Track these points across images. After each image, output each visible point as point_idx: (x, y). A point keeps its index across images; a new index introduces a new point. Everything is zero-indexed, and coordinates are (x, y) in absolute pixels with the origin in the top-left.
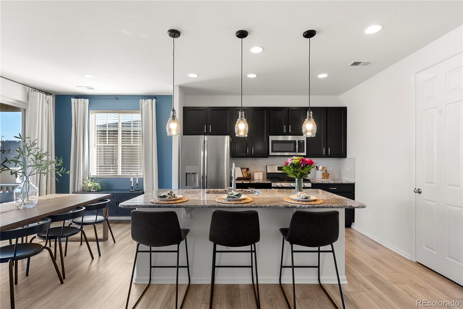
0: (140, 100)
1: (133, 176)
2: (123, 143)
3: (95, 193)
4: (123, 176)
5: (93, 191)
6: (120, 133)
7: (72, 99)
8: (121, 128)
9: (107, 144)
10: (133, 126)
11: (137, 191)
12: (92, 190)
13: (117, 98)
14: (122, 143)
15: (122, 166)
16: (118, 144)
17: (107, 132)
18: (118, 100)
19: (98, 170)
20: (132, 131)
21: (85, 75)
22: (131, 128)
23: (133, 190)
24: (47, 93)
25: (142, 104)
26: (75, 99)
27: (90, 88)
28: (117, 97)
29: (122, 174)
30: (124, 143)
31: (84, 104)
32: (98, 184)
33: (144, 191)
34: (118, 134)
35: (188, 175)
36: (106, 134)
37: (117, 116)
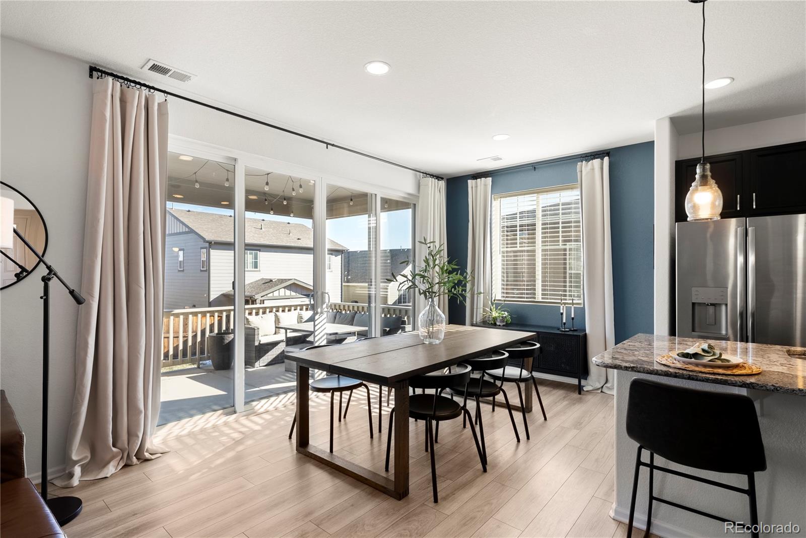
0: (579, 163)
1: (565, 304)
2: (545, 245)
3: (504, 329)
4: (546, 302)
5: (500, 325)
6: (539, 227)
7: (469, 181)
8: (540, 219)
9: (518, 249)
10: (563, 214)
11: (572, 330)
12: (498, 324)
13: (535, 168)
14: (542, 246)
15: (543, 286)
16: (535, 246)
17: (518, 228)
18: (536, 169)
19: (505, 291)
20: (560, 223)
21: (495, 138)
22: (559, 217)
23: (566, 330)
24: (439, 177)
25: (582, 171)
26: (473, 181)
27: (497, 159)
28: (534, 166)
29: (542, 298)
30: (548, 245)
31: (485, 185)
32: (506, 313)
33: (587, 332)
34: (535, 230)
35: (697, 307)
36: (517, 231)
37: (535, 198)
